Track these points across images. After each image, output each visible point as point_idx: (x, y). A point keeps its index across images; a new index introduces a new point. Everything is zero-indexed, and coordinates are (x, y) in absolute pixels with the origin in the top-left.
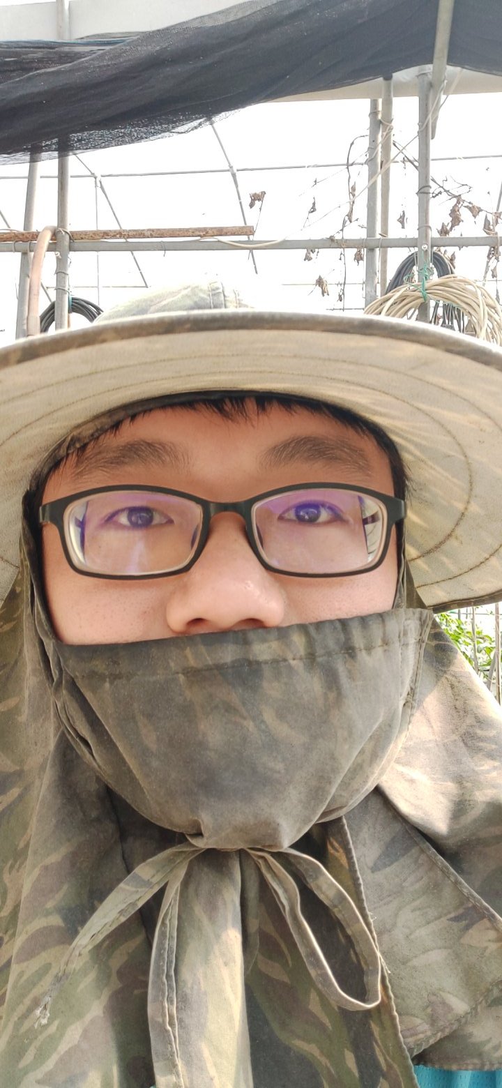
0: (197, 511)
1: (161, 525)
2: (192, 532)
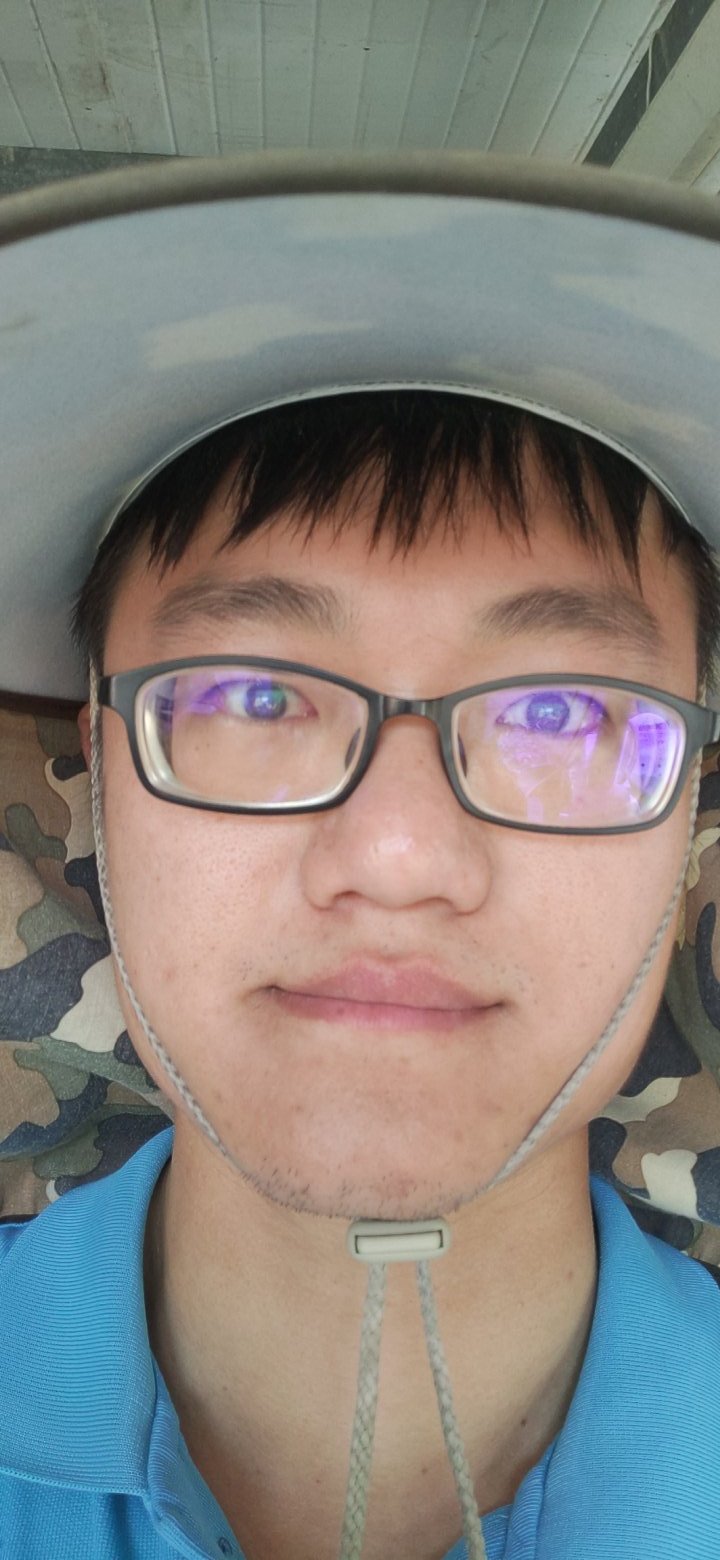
0: (360, 710)
1: (296, 720)
2: (349, 740)
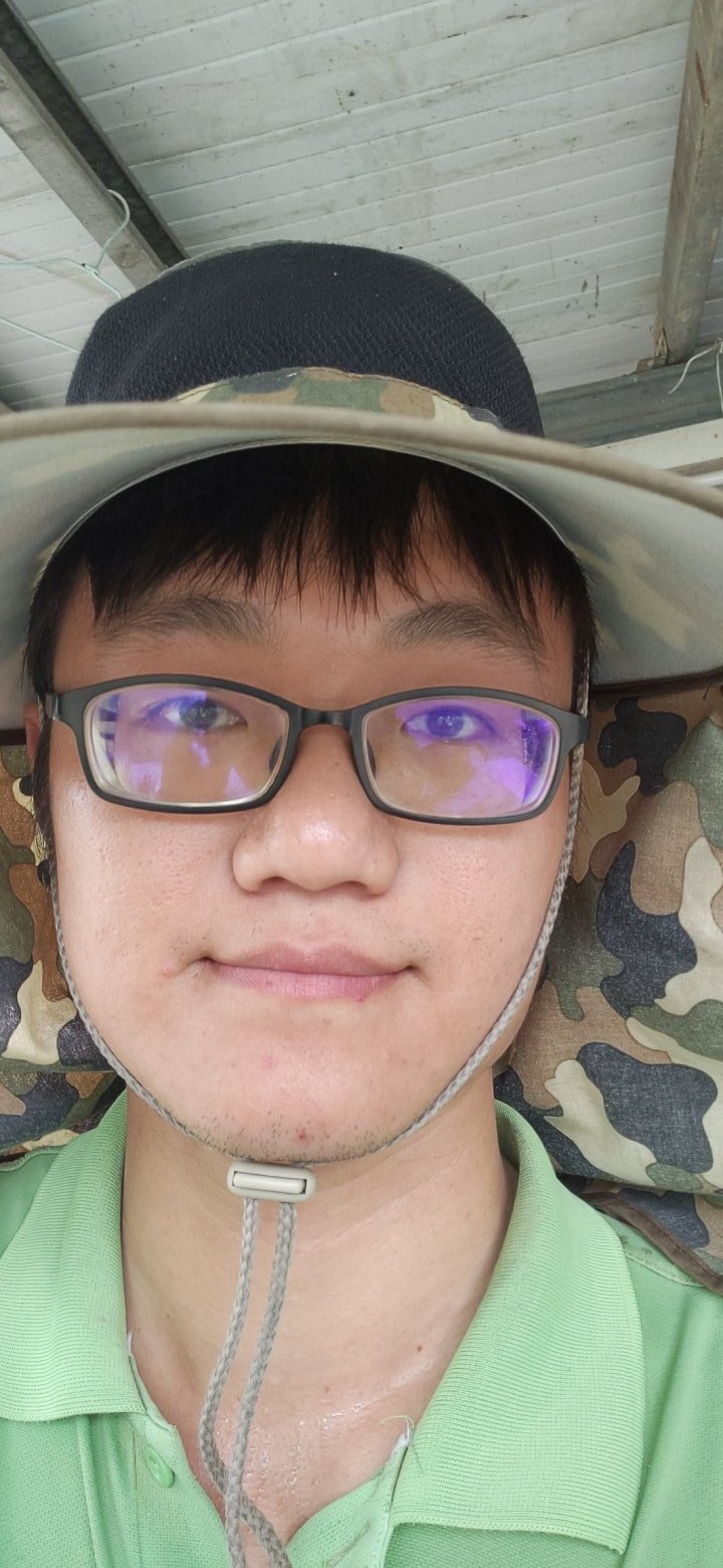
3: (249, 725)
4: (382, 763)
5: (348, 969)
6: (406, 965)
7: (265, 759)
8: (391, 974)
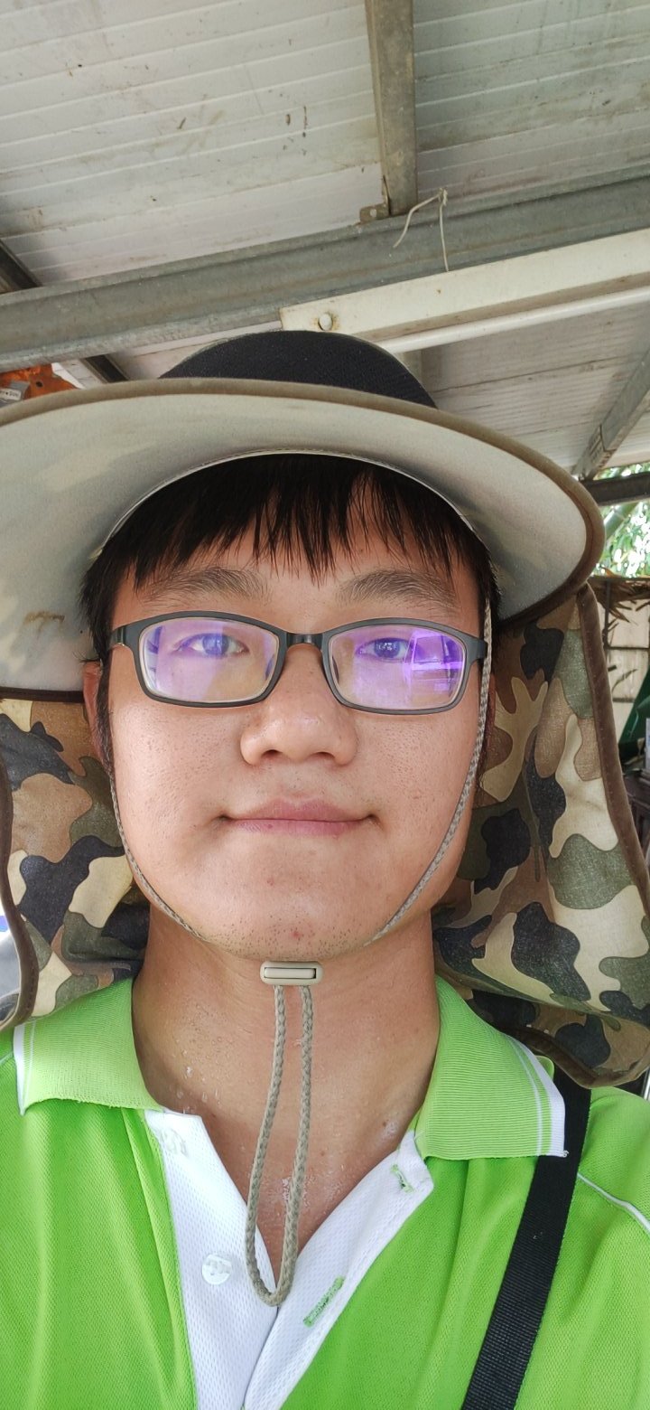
3: (251, 651)
4: (343, 675)
5: (325, 817)
6: (366, 814)
7: (263, 671)
8: (355, 822)
